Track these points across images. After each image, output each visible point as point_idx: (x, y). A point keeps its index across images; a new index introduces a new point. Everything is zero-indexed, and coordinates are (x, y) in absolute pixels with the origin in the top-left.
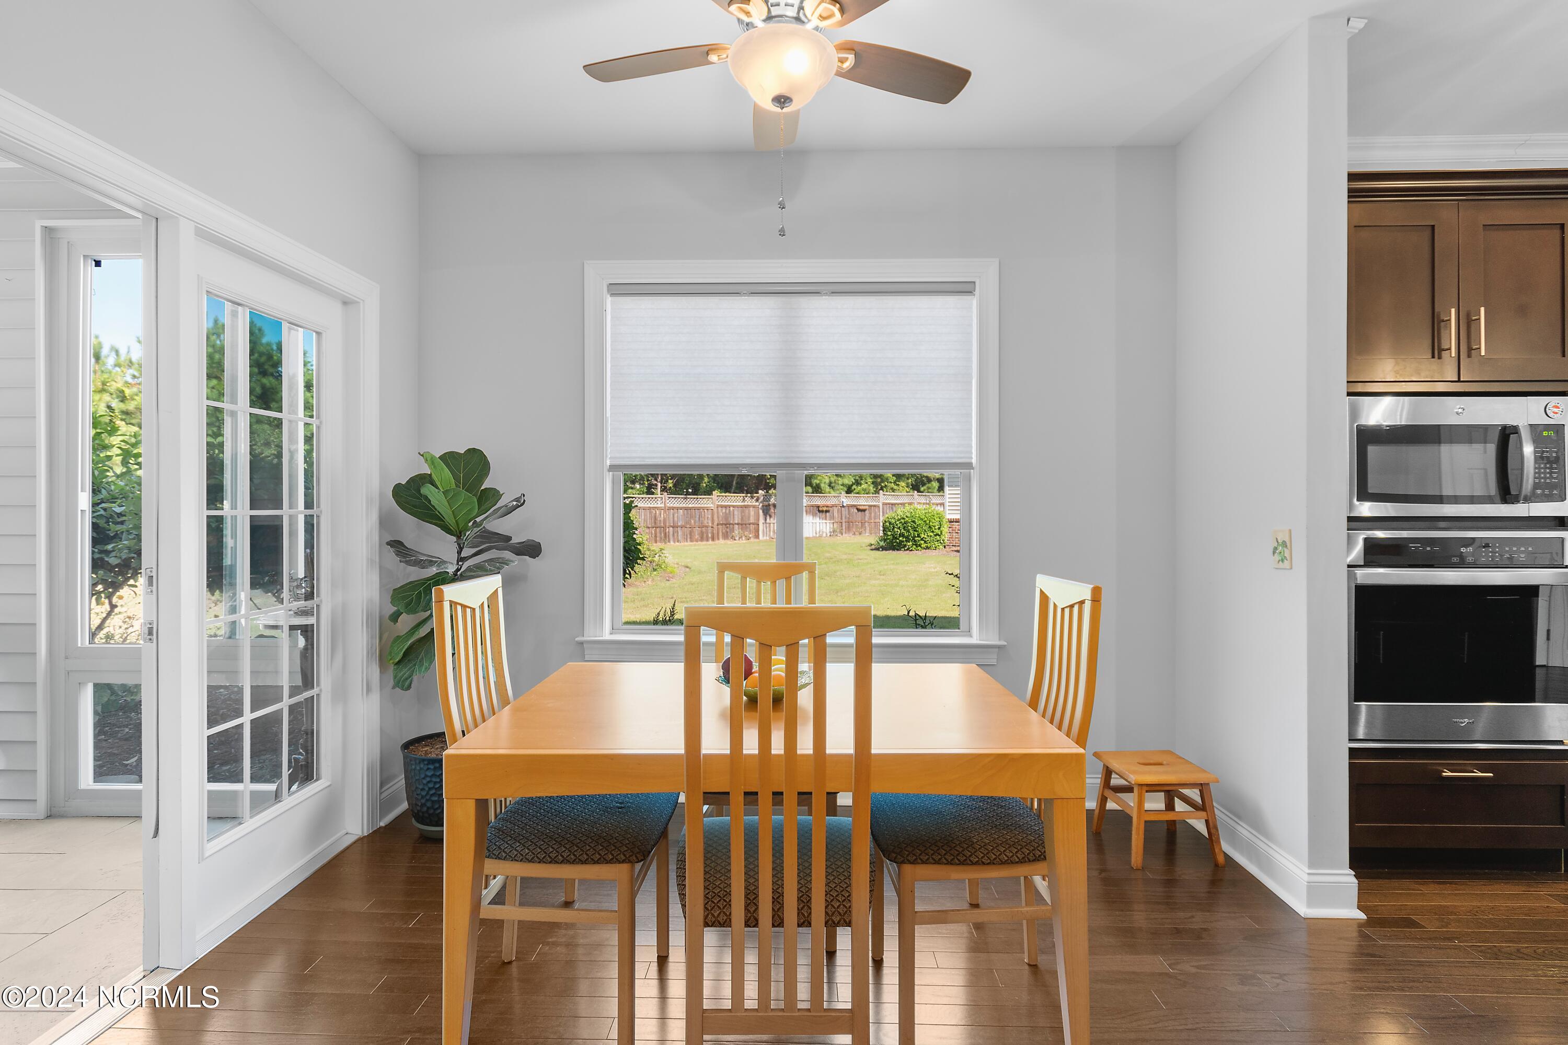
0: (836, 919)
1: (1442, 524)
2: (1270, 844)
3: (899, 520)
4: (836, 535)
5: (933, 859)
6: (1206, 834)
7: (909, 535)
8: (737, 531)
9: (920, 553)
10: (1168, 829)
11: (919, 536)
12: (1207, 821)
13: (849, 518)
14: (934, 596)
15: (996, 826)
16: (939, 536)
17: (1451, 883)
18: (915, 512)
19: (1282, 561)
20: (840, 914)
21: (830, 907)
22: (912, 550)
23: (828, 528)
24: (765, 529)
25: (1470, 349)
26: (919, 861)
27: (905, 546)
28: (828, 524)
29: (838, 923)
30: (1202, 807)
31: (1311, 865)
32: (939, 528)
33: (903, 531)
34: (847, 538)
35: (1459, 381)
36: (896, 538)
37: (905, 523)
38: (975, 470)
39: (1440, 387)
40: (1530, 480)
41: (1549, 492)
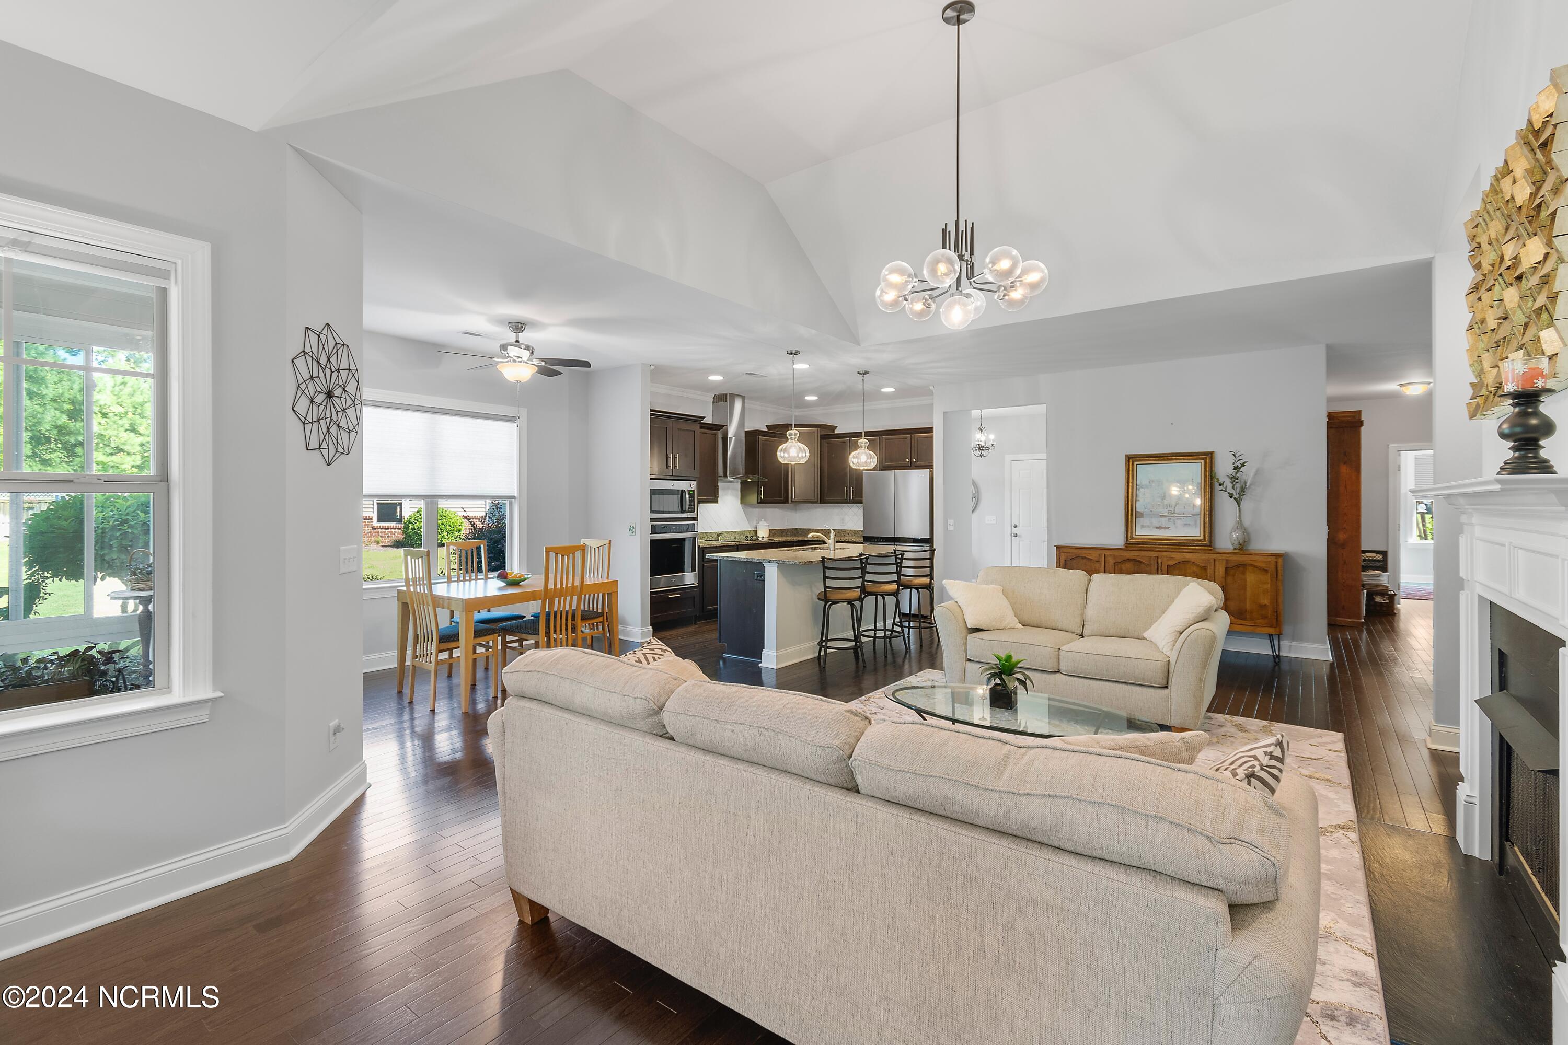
1: (670, 520)
19: (633, 533)
25: (675, 466)
31: (641, 627)
35: (672, 476)
39: (668, 478)
40: (688, 507)
41: (691, 510)
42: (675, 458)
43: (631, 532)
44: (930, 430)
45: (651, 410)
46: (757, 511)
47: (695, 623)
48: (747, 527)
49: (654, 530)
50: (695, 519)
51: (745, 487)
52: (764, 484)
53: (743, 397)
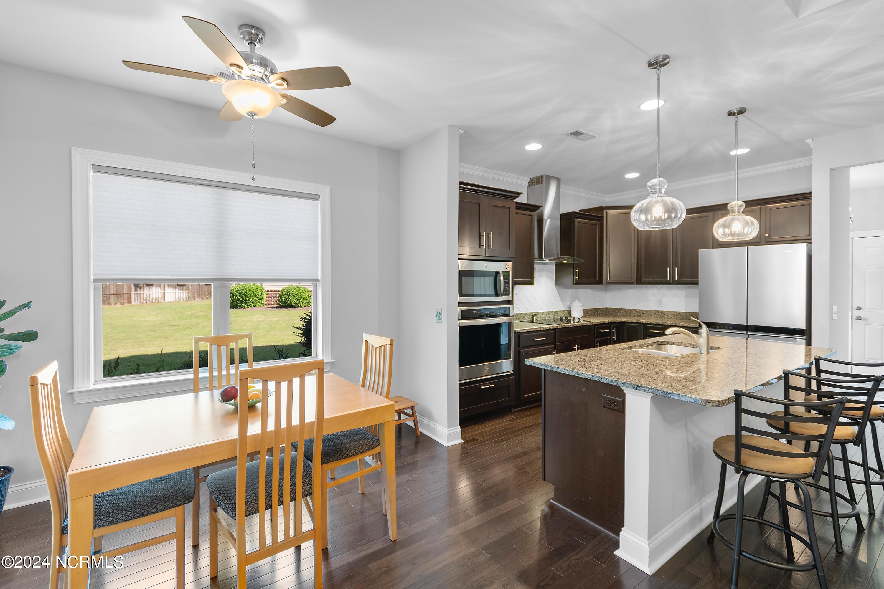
0: (306, 493)
1: (481, 304)
2: (435, 424)
3: (236, 291)
4: (191, 300)
5: (335, 459)
6: (414, 427)
7: (243, 300)
8: (112, 299)
9: (250, 309)
10: (399, 427)
11: (249, 300)
12: (414, 420)
13: (199, 289)
14: (266, 334)
15: (355, 440)
16: (261, 299)
17: (484, 424)
18: (247, 287)
19: (439, 320)
20: (307, 491)
21: (292, 493)
22: (245, 308)
23: (184, 295)
24: (136, 297)
25: (488, 246)
26: (329, 461)
27: (240, 306)
28: (184, 293)
29: (307, 495)
30: (412, 415)
31: (449, 428)
32: (261, 295)
33: (239, 297)
34: (198, 302)
35: (486, 256)
36: (235, 302)
37: (240, 293)
38: (320, 282)
39: (481, 258)
40: (502, 289)
41: (506, 293)
42: (488, 237)
43: (437, 318)
44: (807, 196)
45: (460, 183)
46: (570, 292)
47: (511, 411)
48: (561, 307)
49: (465, 315)
50: (510, 302)
51: (559, 268)
52: (579, 266)
53: (558, 180)
